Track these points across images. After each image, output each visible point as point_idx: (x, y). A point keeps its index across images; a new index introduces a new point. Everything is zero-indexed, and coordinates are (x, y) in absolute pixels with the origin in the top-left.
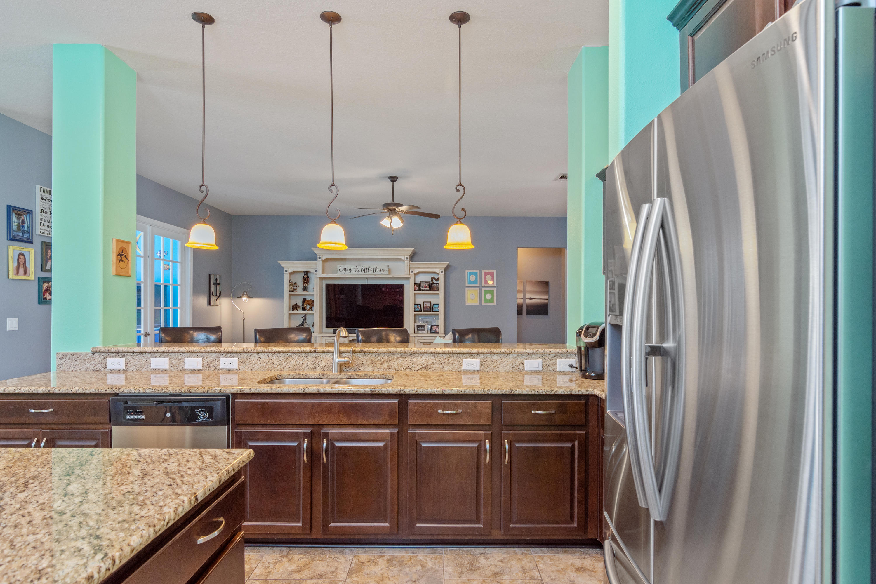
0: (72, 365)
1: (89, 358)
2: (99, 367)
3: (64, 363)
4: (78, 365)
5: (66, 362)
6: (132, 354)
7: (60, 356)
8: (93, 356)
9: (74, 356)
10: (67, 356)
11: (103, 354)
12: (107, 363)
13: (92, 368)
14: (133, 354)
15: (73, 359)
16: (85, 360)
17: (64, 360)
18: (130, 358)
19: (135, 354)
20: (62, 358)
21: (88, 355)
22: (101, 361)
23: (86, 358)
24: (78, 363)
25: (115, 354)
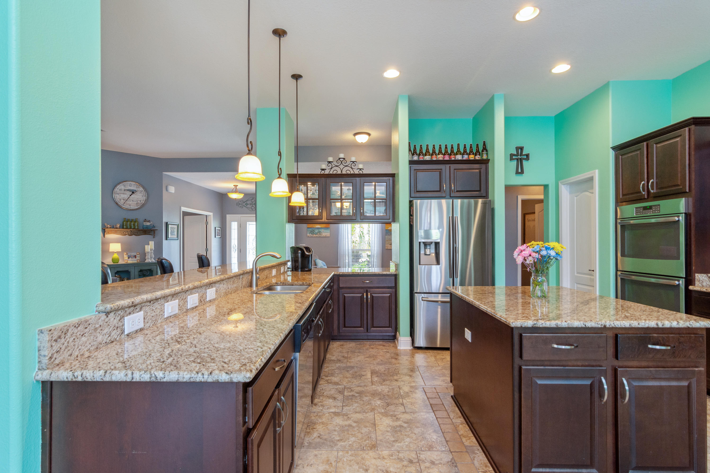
0: (76, 347)
1: (102, 324)
2: (115, 334)
3: (63, 348)
4: (86, 342)
5: (66, 344)
6: (149, 304)
7: (56, 335)
8: (107, 320)
9: (79, 328)
10: (68, 330)
11: (120, 312)
12: (123, 325)
13: (105, 341)
14: (150, 302)
15: (78, 334)
16: (96, 329)
17: (63, 340)
18: (147, 309)
19: (152, 302)
20: (60, 337)
21: (100, 320)
22: (116, 325)
23: (97, 326)
24: (86, 339)
25: (132, 309)
